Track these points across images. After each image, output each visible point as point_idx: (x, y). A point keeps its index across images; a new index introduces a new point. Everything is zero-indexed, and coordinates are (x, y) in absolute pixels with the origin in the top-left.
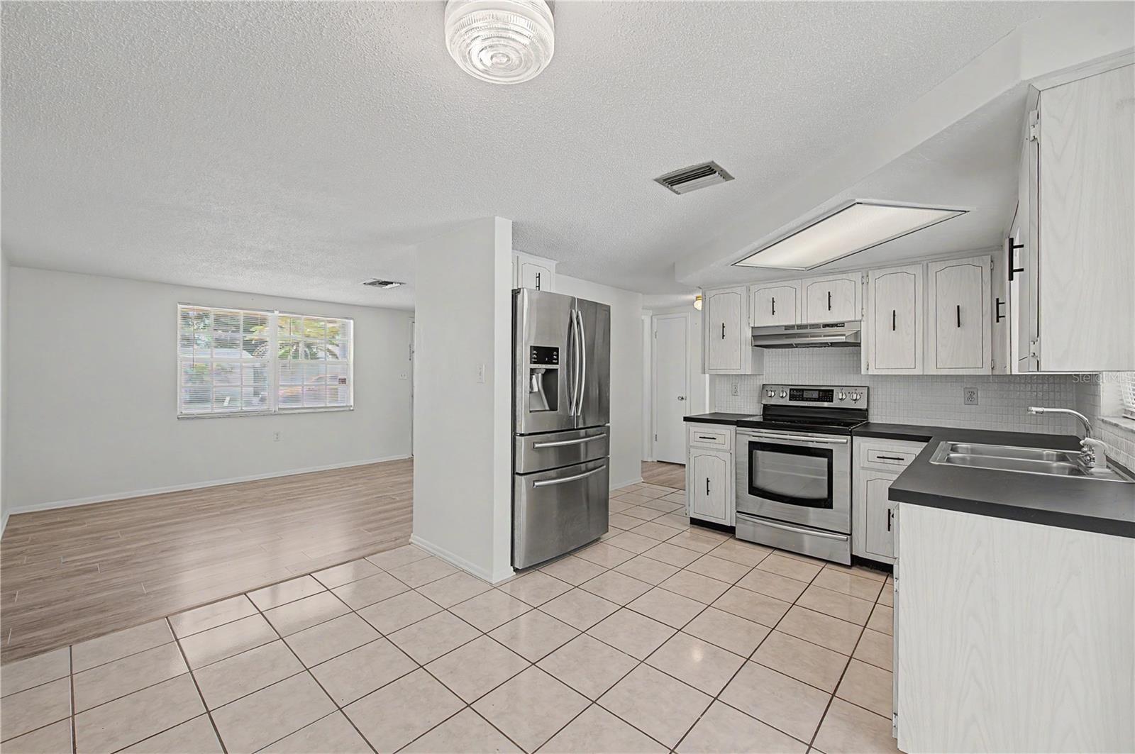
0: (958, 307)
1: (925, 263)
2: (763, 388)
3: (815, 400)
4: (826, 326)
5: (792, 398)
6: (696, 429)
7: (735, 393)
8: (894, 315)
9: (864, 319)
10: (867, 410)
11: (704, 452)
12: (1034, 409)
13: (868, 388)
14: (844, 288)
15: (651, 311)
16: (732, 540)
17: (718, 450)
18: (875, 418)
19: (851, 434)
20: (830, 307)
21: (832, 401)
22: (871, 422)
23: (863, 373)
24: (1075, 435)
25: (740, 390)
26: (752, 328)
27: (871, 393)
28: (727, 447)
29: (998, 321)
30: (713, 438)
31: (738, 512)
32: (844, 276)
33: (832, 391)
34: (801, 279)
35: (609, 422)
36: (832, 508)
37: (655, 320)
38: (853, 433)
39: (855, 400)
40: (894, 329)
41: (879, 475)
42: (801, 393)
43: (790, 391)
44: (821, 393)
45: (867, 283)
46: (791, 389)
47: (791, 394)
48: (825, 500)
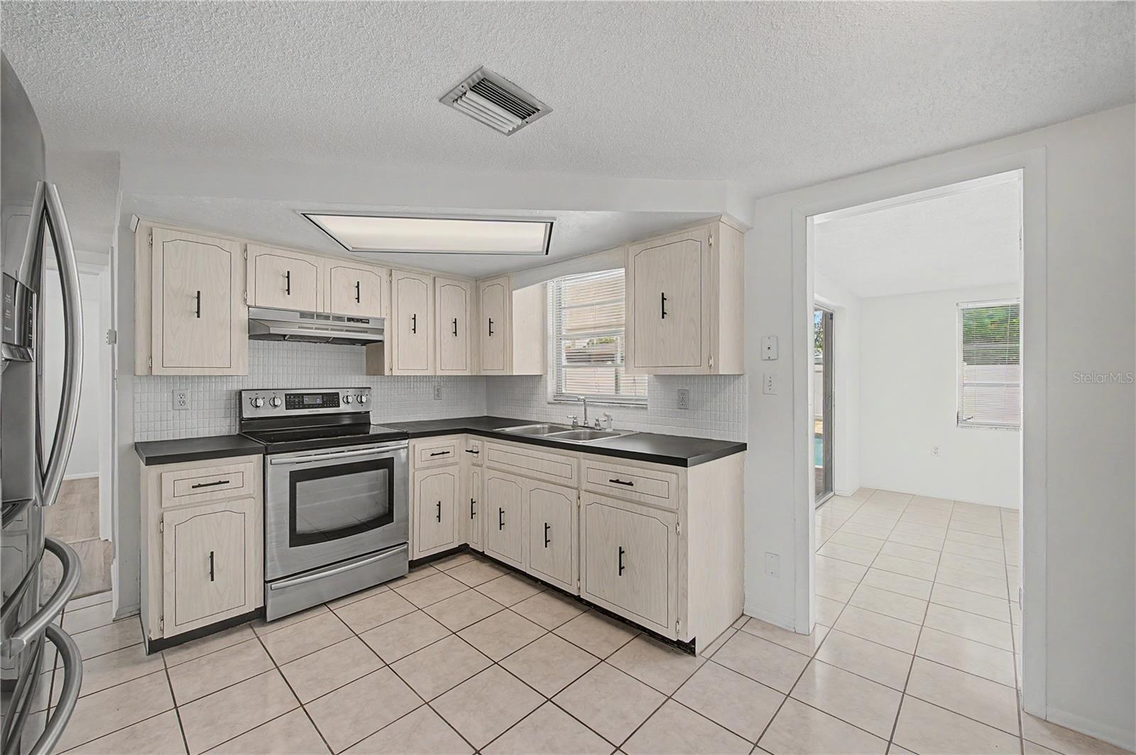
0: (455, 320)
1: (432, 276)
2: (241, 395)
3: (322, 406)
4: (350, 320)
5: (289, 406)
7: (180, 406)
8: (415, 320)
9: (387, 318)
10: (368, 413)
13: (370, 390)
14: (373, 280)
16: (260, 629)
17: (233, 499)
20: (357, 299)
21: (339, 406)
23: (386, 375)
24: (486, 415)
25: (192, 400)
26: (249, 307)
28: (247, 490)
29: (489, 336)
30: (222, 482)
31: (266, 583)
33: (337, 394)
34: (322, 257)
38: (409, 437)
39: (361, 403)
40: (415, 333)
42: (301, 400)
43: (286, 398)
44: (325, 397)
45: (391, 282)
46: (286, 395)
47: (286, 400)
48: (386, 516)
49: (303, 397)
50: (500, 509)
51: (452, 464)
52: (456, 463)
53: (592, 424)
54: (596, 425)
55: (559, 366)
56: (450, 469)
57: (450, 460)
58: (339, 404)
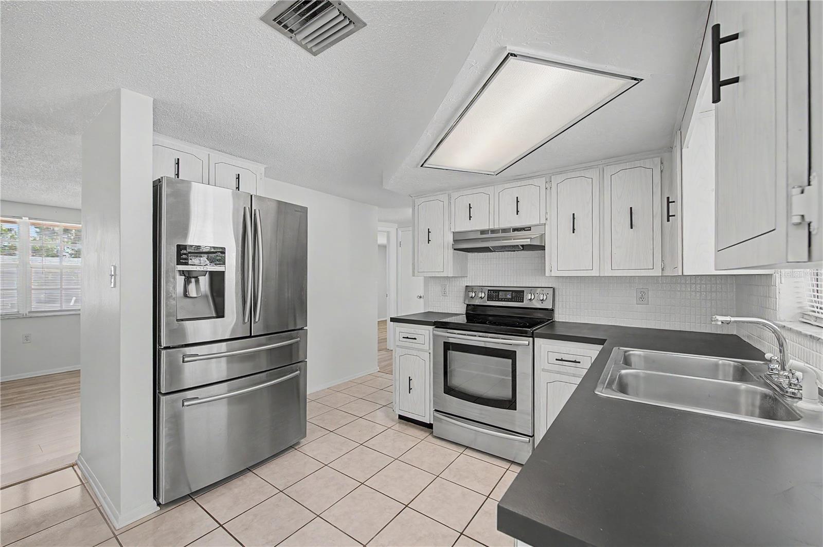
0: (631, 208)
1: (601, 167)
2: (466, 289)
3: (508, 300)
4: (515, 230)
5: (490, 298)
6: (403, 330)
7: (444, 294)
8: (574, 218)
9: (548, 222)
10: (553, 310)
11: (407, 351)
12: (720, 318)
13: (554, 289)
14: (530, 194)
15: (397, 225)
16: (430, 437)
17: (419, 350)
18: (559, 317)
19: (533, 336)
20: (518, 211)
21: (523, 302)
22: (557, 320)
23: (547, 275)
24: (735, 333)
25: (449, 291)
26: (453, 233)
27: (557, 293)
28: (426, 347)
29: (668, 220)
30: (414, 339)
31: (436, 410)
32: (531, 182)
33: (523, 292)
34: (494, 186)
35: (306, 326)
36: (516, 410)
37: (400, 232)
38: (534, 336)
39: (541, 300)
40: (573, 232)
41: (558, 377)
42: (497, 294)
44: (513, 294)
45: (551, 188)
46: (489, 290)
47: (488, 294)
48: (509, 401)
58: (524, 299)
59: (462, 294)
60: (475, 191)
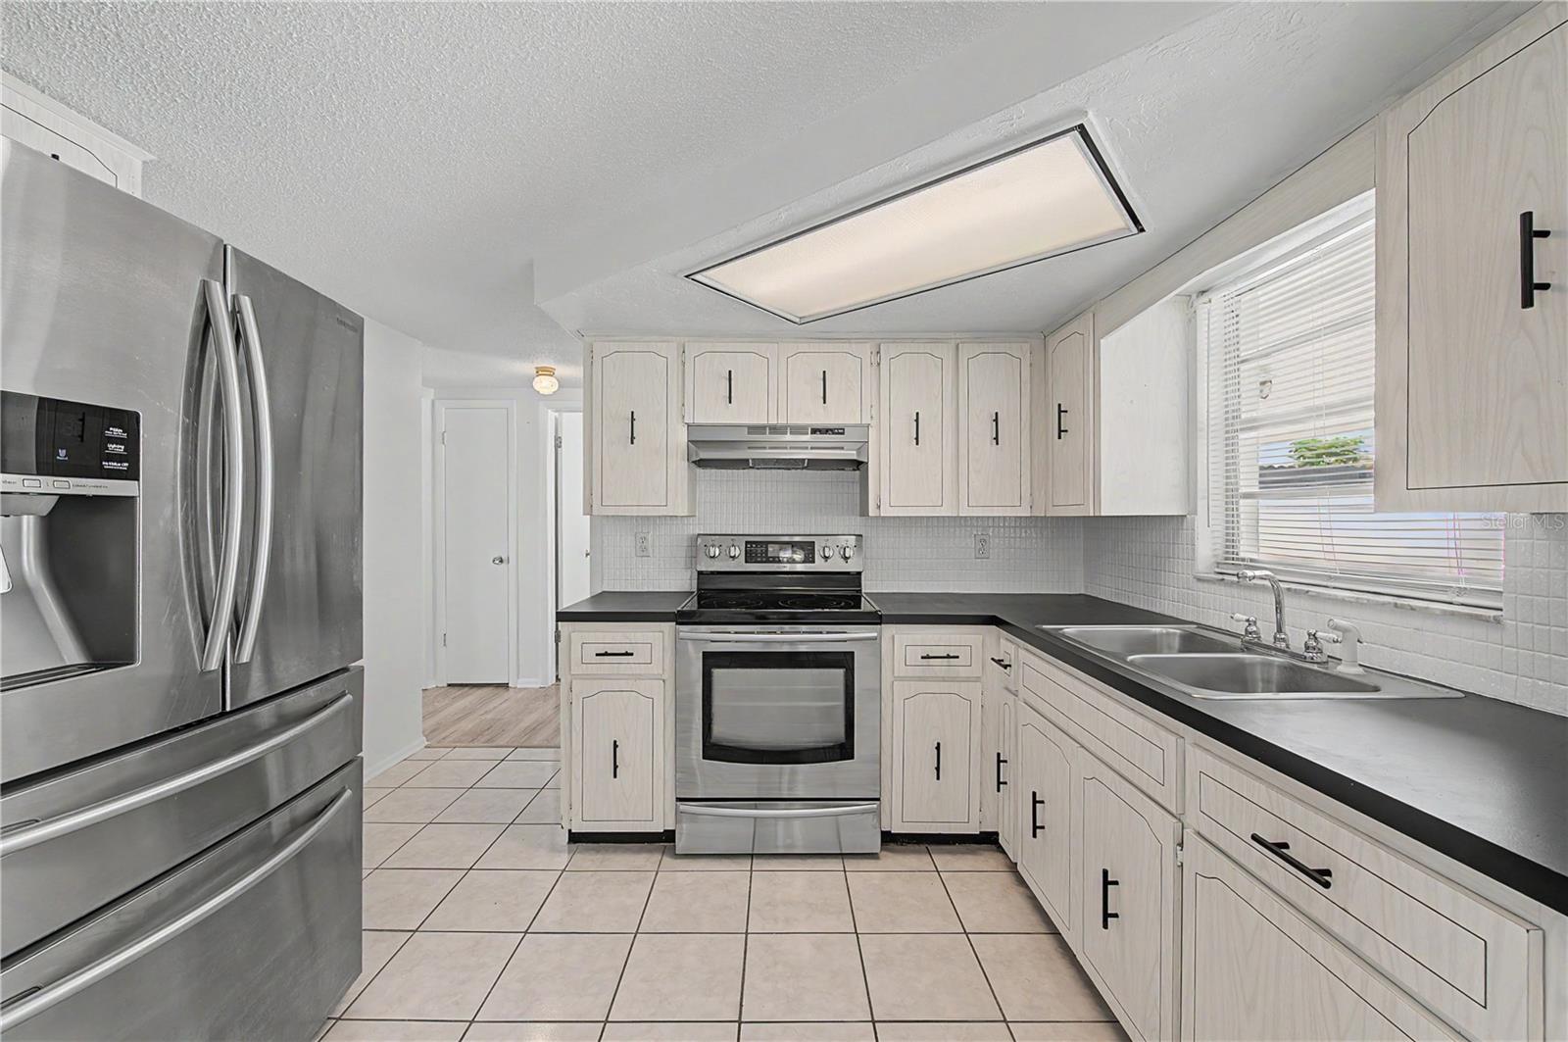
0: (997, 414)
2: (699, 541)
4: (814, 431)
5: (752, 557)
6: (591, 637)
7: (643, 551)
8: (918, 421)
9: (874, 423)
10: (858, 574)
11: (606, 685)
13: (862, 538)
14: (847, 365)
16: (667, 860)
17: (638, 677)
19: (880, 622)
20: (824, 398)
21: (814, 562)
23: (870, 513)
25: (653, 546)
26: (692, 426)
28: (655, 669)
29: (1060, 437)
30: (627, 654)
31: (679, 800)
32: (845, 347)
33: (814, 543)
34: (777, 343)
36: (853, 758)
37: (441, 408)
38: (883, 621)
39: (845, 558)
40: (917, 443)
41: (922, 686)
42: (763, 549)
43: (746, 547)
45: (879, 364)
46: (747, 543)
47: (746, 551)
48: (841, 746)
49: (767, 548)
50: (1034, 794)
51: (968, 680)
52: (977, 679)
53: (1297, 643)
54: (1307, 648)
55: (1232, 495)
56: (963, 688)
57: (963, 672)
58: (813, 557)
59: (682, 553)
60: (720, 347)
